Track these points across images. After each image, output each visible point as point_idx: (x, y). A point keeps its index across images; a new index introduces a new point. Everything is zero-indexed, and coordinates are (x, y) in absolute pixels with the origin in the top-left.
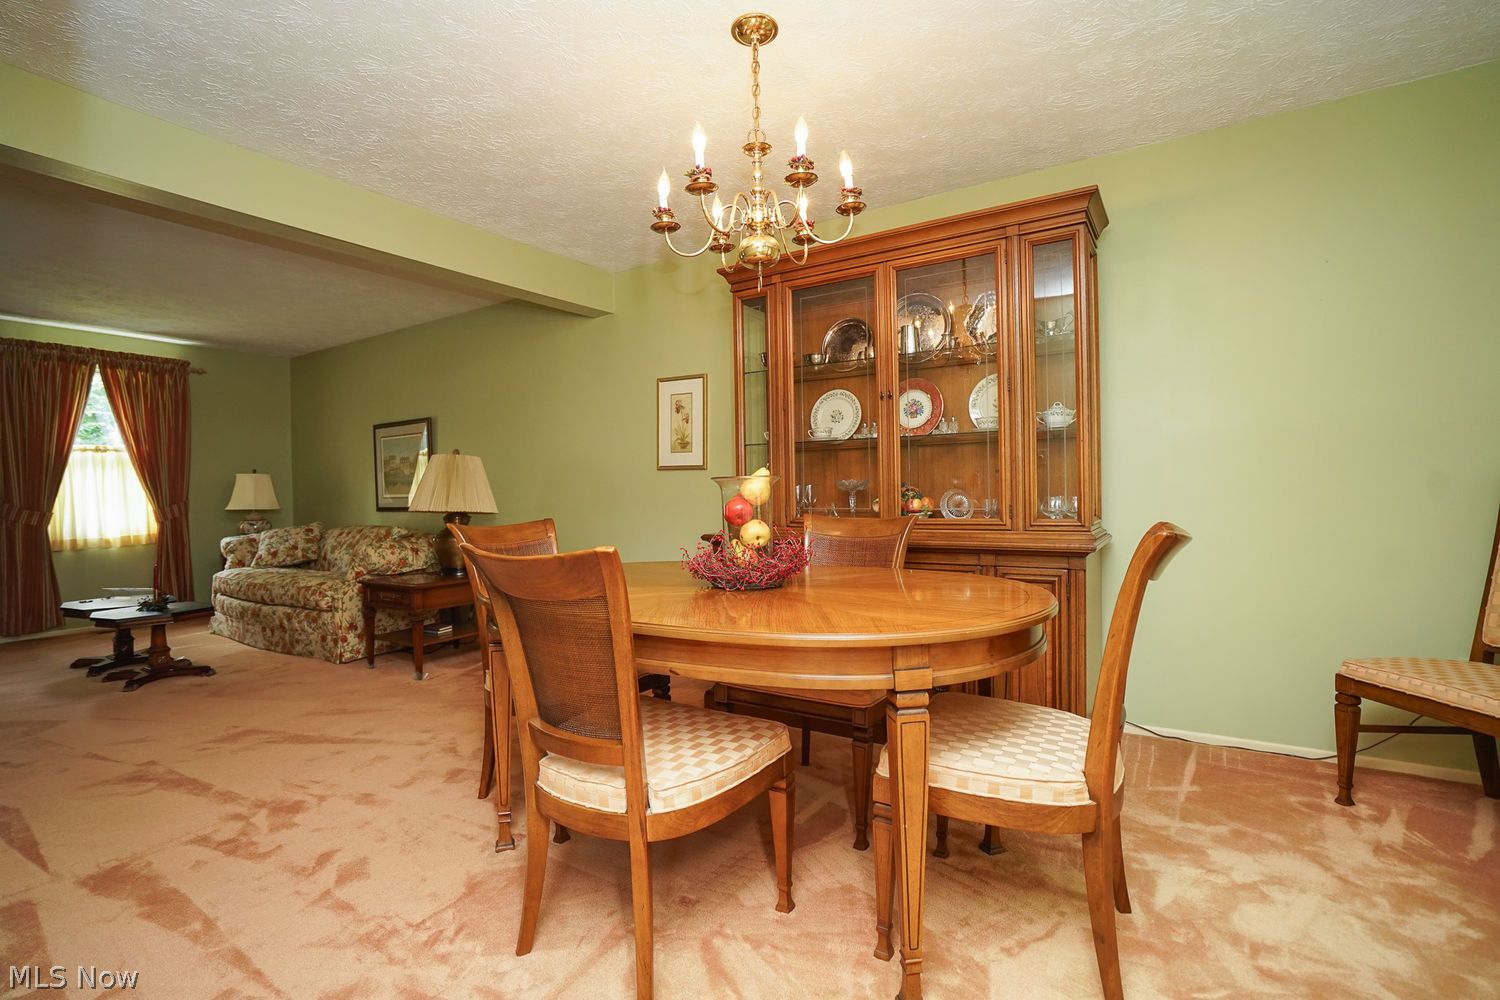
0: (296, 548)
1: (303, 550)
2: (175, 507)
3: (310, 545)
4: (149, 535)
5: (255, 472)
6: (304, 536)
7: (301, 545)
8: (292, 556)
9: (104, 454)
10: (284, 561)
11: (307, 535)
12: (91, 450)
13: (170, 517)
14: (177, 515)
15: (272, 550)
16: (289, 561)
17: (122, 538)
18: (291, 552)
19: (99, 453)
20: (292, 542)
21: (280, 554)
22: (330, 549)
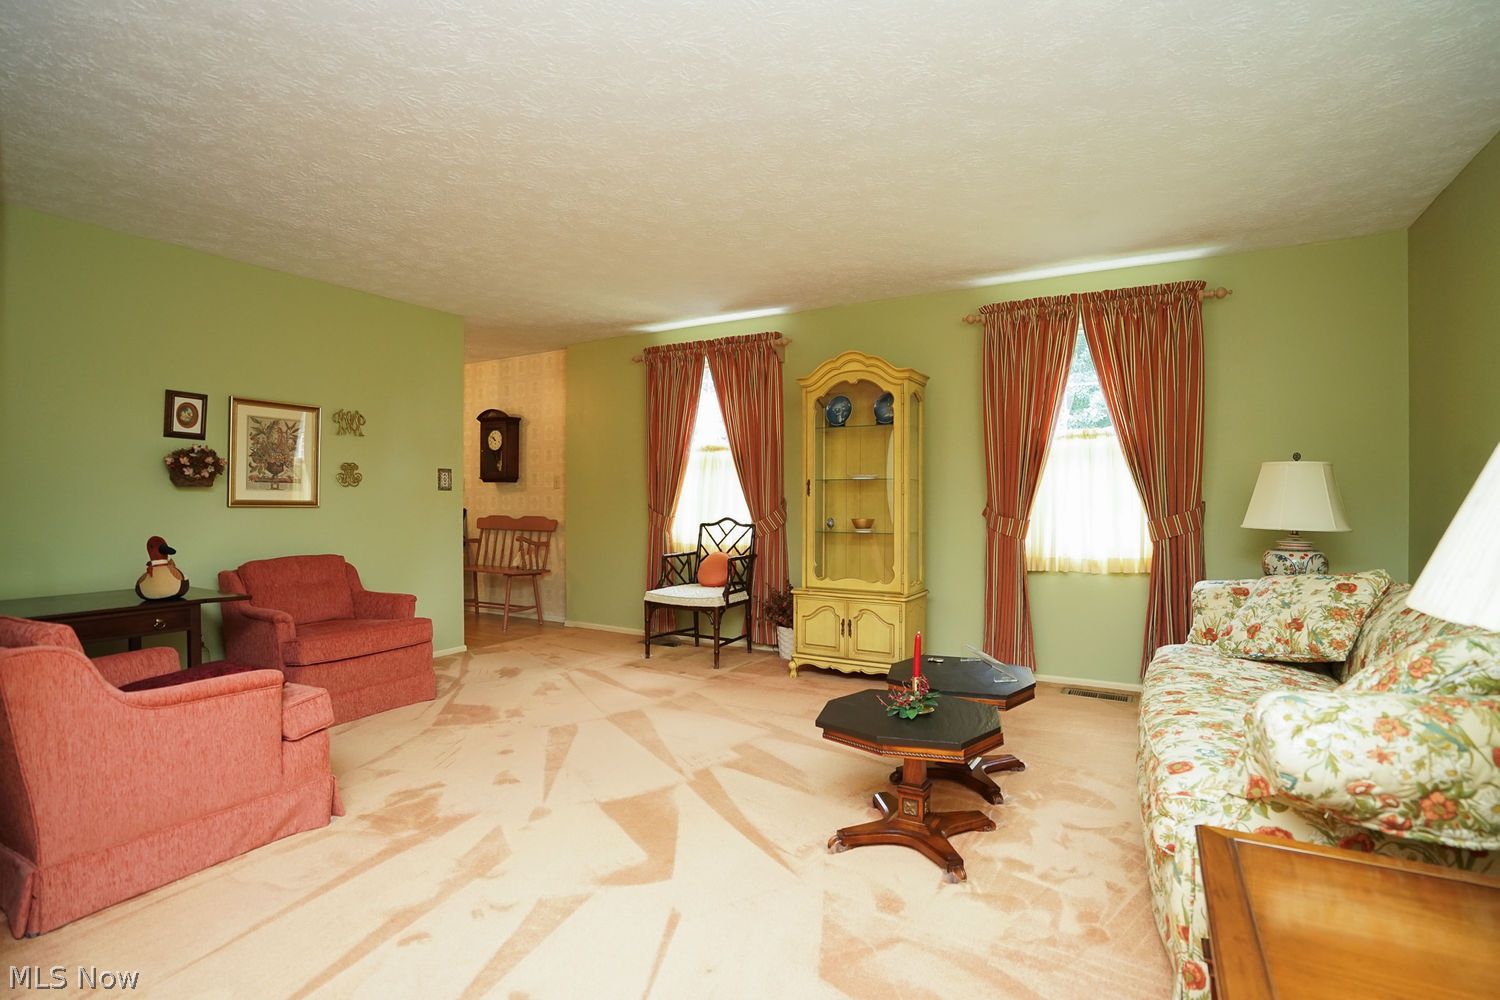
0: (1299, 628)
1: (1313, 633)
2: (1176, 519)
3: (1331, 624)
4: (1142, 559)
5: (1297, 457)
6: (1327, 601)
7: (1314, 620)
8: (1287, 642)
9: (1093, 440)
10: (1271, 649)
11: (1337, 599)
12: (1078, 436)
13: (1168, 534)
14: (1180, 531)
15: (1253, 622)
16: (1280, 651)
17: (1109, 560)
18: (1287, 635)
19: (1088, 440)
20: (1294, 611)
21: (1264, 633)
22: (1374, 644)
